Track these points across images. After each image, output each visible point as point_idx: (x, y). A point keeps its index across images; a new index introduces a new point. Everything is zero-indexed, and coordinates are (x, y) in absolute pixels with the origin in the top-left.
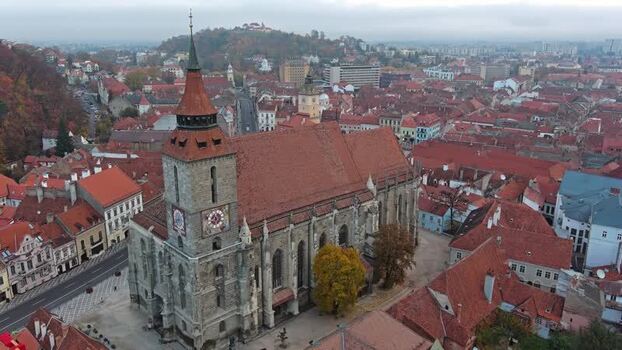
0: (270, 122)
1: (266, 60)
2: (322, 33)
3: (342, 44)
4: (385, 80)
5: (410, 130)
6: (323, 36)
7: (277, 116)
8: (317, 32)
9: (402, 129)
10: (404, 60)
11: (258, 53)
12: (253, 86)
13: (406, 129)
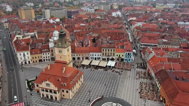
0: (27, 58)
1: (8, 6)
4: (70, 14)
5: (121, 54)
7: (31, 54)
9: (116, 54)
10: (68, 3)
11: (3, 2)
12: (5, 22)
13: (118, 54)
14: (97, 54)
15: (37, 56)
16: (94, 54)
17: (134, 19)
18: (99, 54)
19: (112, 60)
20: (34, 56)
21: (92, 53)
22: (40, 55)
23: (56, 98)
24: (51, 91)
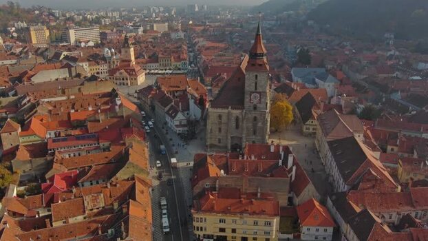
2: (17, 3)
3: (37, 12)
5: (177, 64)
6: (18, 6)
7: (89, 65)
8: (12, 3)
9: (173, 64)
13: (175, 63)
14: (154, 65)
15: (95, 68)
16: (152, 64)
17: (202, 39)
18: (158, 64)
19: (170, 69)
20: (92, 68)
21: (149, 65)
22: (98, 67)
23: (127, 84)
24: (123, 79)
